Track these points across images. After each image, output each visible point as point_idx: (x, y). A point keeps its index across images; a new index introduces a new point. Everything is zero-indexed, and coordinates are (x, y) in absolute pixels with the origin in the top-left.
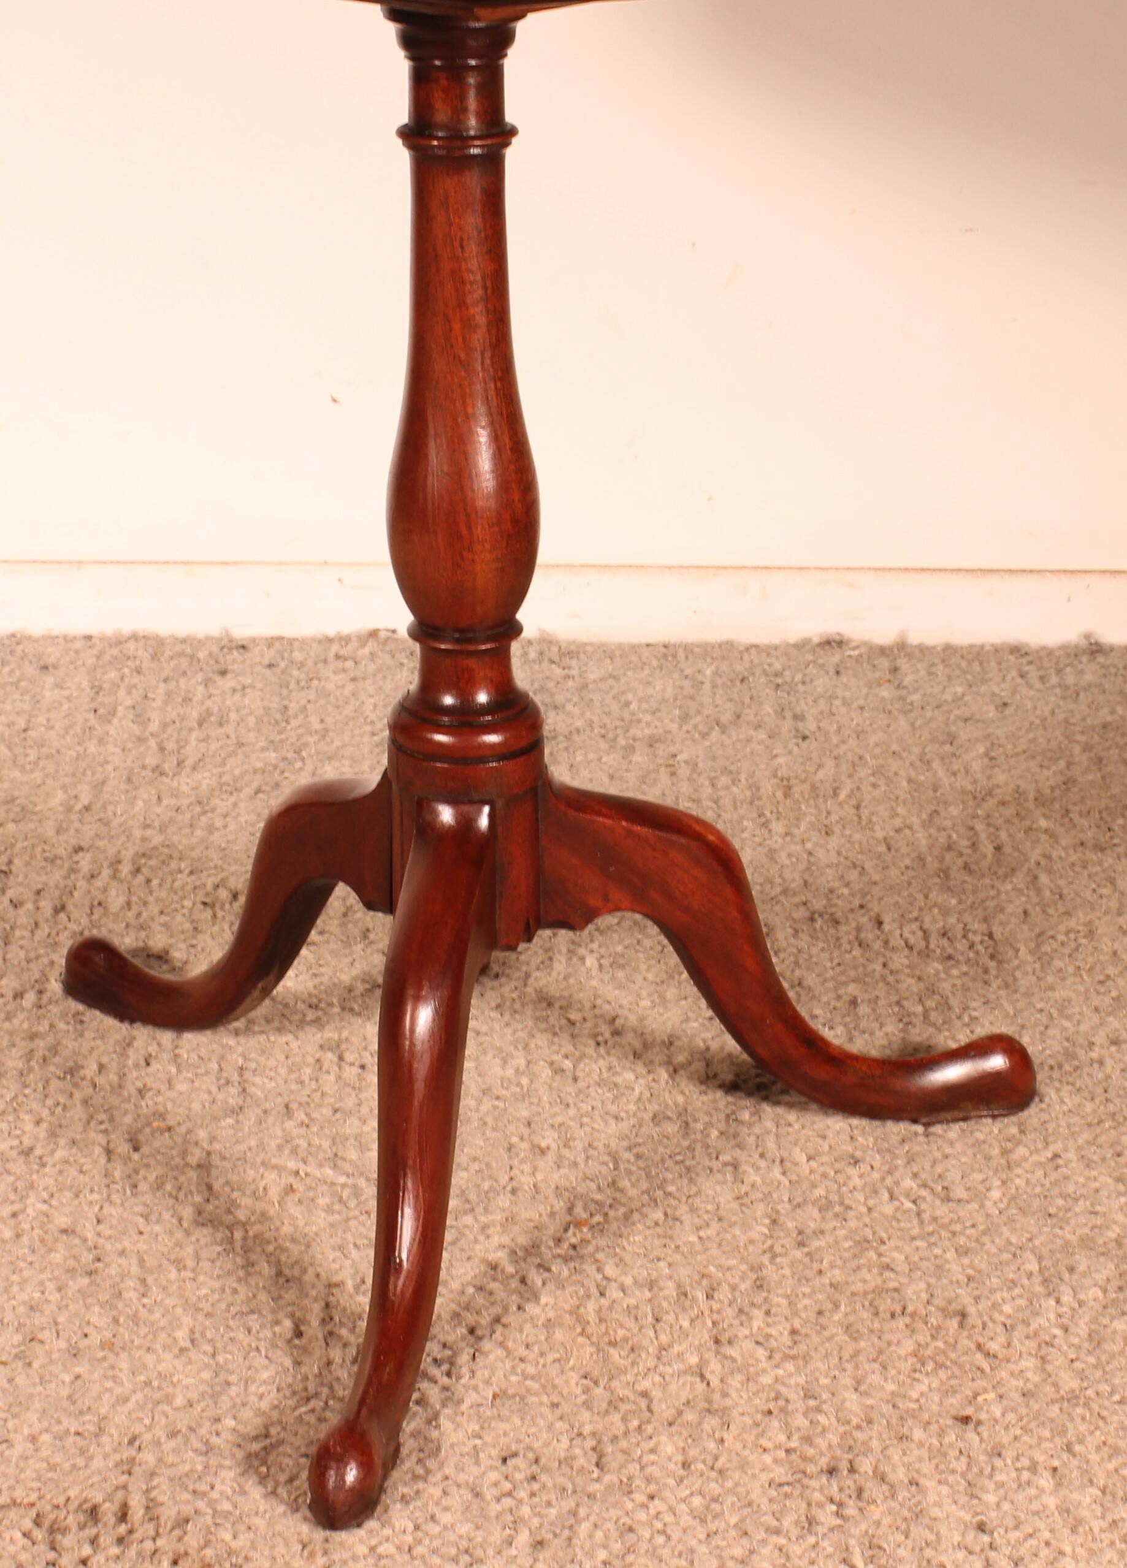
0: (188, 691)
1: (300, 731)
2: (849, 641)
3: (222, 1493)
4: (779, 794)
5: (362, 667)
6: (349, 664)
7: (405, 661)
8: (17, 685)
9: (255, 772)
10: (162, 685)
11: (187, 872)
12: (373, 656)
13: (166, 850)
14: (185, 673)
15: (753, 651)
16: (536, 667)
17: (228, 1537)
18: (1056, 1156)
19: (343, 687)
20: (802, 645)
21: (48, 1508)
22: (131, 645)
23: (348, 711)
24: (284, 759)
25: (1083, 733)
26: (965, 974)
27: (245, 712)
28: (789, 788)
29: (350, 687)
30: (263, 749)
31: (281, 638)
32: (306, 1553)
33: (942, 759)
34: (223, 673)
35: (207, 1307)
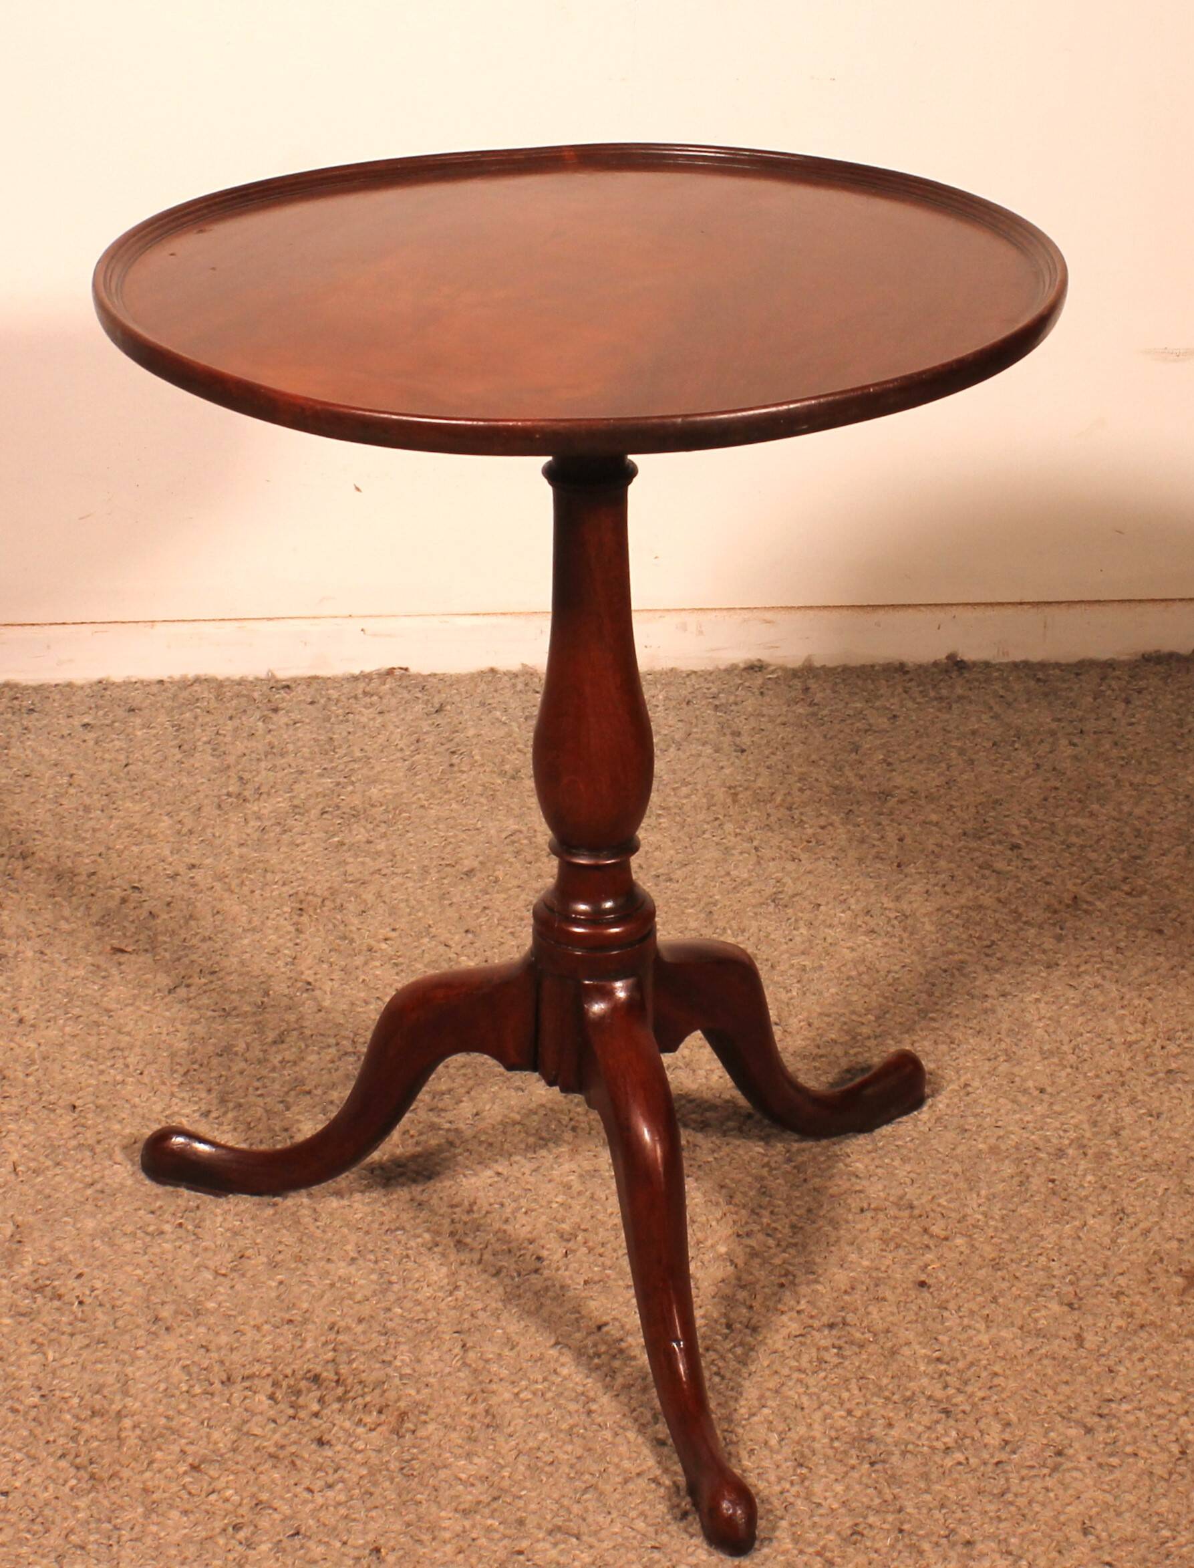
0: (251, 728)
1: (345, 759)
2: (769, 665)
3: (402, 1361)
4: (729, 800)
5: (385, 701)
6: (375, 698)
7: (419, 695)
8: (111, 725)
9: (317, 795)
10: (229, 722)
11: (281, 883)
12: (393, 692)
13: (261, 865)
14: (245, 711)
15: (693, 676)
16: (524, 697)
17: (413, 1392)
18: (966, 1085)
19: (374, 719)
20: (731, 670)
21: (281, 1377)
22: (196, 687)
23: (381, 739)
24: (338, 784)
25: (958, 739)
26: (886, 944)
27: (300, 744)
28: (736, 794)
29: (379, 720)
30: (321, 776)
31: (316, 678)
32: (470, 1401)
33: (851, 765)
34: (276, 710)
35: (365, 1228)
